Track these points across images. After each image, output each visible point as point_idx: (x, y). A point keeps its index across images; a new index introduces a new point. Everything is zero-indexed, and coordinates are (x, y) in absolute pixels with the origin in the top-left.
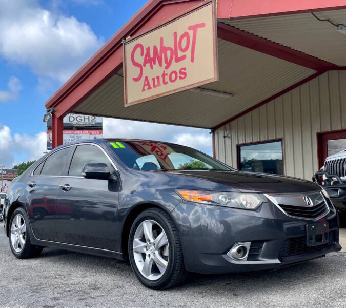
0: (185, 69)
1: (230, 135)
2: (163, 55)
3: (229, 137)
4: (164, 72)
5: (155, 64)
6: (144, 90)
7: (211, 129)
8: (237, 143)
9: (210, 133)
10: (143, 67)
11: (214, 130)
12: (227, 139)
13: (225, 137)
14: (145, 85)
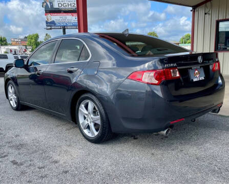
1: (210, 12)
3: (209, 14)
7: (192, 7)
8: (217, 19)
9: (191, 11)
11: (195, 8)
12: (207, 15)
13: (206, 14)
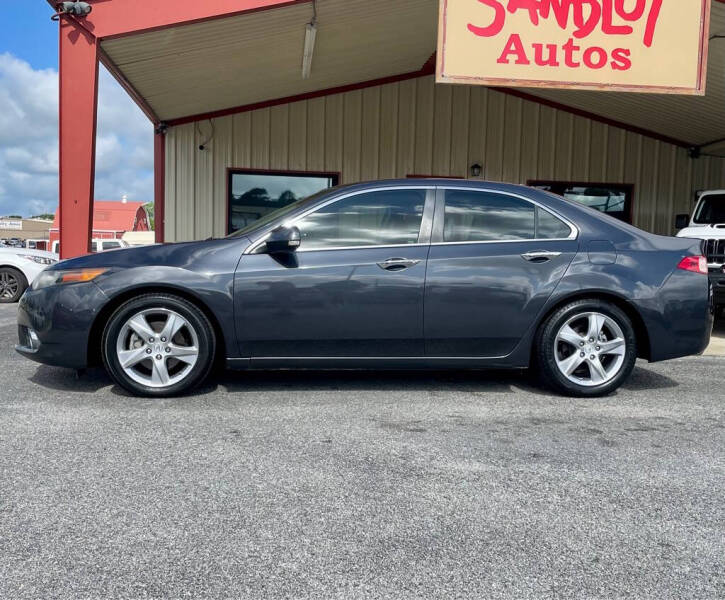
0: (627, 52)
2: (571, 7)
4: (571, 41)
5: (545, 15)
6: (503, 60)
8: (229, 166)
10: (507, 13)
11: (166, 126)
13: (201, 148)
14: (507, 51)
